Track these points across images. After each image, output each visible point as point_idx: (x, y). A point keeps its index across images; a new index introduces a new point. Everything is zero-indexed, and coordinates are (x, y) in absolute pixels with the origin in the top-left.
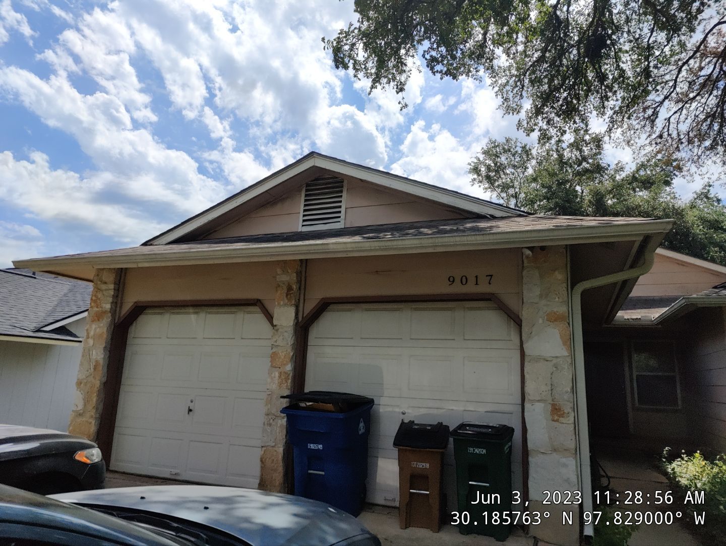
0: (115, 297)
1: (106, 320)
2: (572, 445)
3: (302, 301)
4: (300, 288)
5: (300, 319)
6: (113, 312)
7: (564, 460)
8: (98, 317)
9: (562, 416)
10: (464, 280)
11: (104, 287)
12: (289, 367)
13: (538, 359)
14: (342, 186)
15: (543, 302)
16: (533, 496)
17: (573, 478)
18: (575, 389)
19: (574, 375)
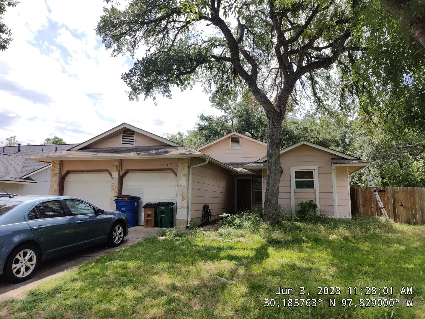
0: (60, 168)
1: (58, 176)
2: (186, 206)
3: (120, 170)
4: (120, 167)
5: (120, 176)
6: (60, 173)
7: (184, 210)
8: (55, 175)
9: (184, 199)
10: (164, 165)
11: (56, 165)
12: (117, 190)
13: (181, 186)
14: (134, 133)
15: (182, 171)
16: (177, 218)
17: (186, 214)
18: (188, 193)
19: (188, 189)
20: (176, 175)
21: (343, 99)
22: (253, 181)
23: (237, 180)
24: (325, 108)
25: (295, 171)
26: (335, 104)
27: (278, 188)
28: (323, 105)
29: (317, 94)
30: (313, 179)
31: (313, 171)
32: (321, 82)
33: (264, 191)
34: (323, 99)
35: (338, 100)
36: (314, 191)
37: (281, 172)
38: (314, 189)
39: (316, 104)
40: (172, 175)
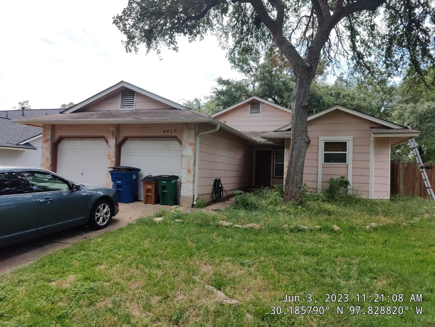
0: (52, 134)
1: (49, 142)
2: (192, 180)
3: (118, 137)
4: (117, 132)
5: (117, 143)
6: (52, 139)
7: (190, 185)
8: (46, 141)
9: (190, 172)
10: (168, 131)
11: (47, 130)
12: (114, 159)
13: (185, 156)
14: (134, 93)
15: (188, 139)
16: (181, 195)
17: (192, 190)
18: (194, 165)
19: (195, 161)
20: (181, 143)
21: (389, 54)
22: (274, 152)
23: (256, 151)
24: (366, 66)
25: (324, 142)
26: (379, 60)
27: (304, 162)
28: (364, 62)
29: (357, 48)
30: (346, 151)
31: (346, 142)
32: (363, 33)
33: (286, 164)
34: (364, 54)
35: (383, 56)
36: (346, 166)
37: (308, 143)
38: (347, 163)
39: (355, 61)
40: (176, 143)
